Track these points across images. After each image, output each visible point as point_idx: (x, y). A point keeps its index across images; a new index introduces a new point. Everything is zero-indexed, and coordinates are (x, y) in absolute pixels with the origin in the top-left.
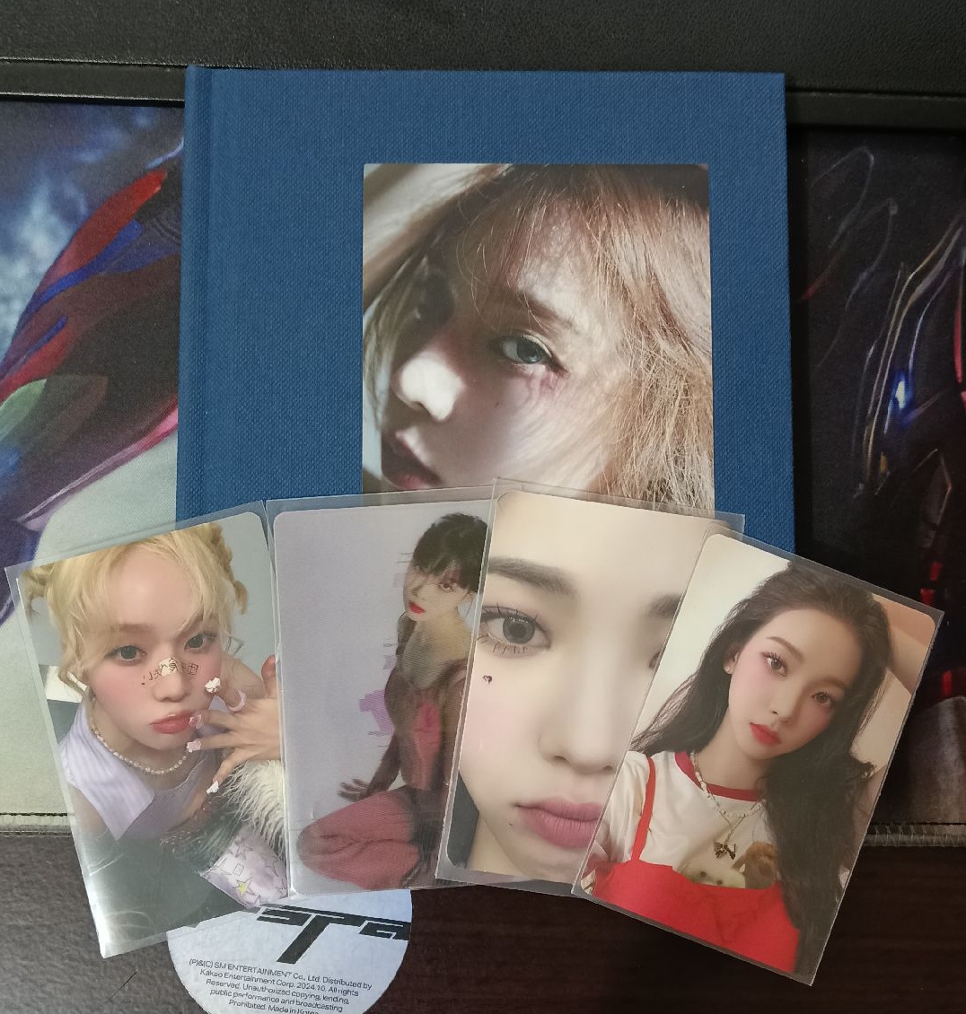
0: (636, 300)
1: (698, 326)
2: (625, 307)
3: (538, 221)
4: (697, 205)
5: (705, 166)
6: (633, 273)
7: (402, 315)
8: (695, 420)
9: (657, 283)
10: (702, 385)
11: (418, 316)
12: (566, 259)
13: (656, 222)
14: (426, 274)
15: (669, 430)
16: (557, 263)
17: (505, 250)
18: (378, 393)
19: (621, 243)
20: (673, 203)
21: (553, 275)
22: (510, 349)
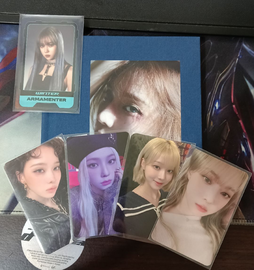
0: (161, 96)
1: (177, 103)
2: (158, 98)
3: (136, 75)
4: (177, 71)
5: (179, 61)
6: (160, 89)
7: (100, 100)
8: (176, 127)
9: (167, 92)
10: (178, 118)
11: (104, 100)
12: (143, 85)
13: (166, 76)
14: (107, 89)
15: (170, 130)
16: (141, 86)
17: (127, 83)
18: (94, 120)
19: (157, 81)
20: (171, 71)
21: (140, 90)
22: (128, 109)
